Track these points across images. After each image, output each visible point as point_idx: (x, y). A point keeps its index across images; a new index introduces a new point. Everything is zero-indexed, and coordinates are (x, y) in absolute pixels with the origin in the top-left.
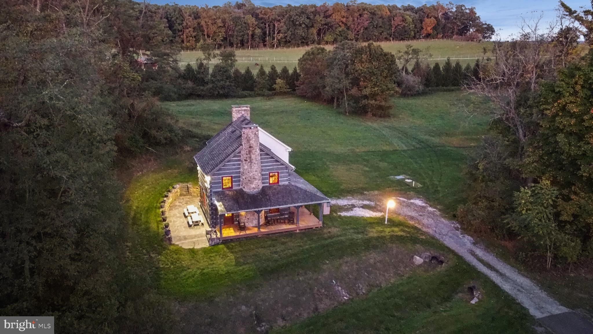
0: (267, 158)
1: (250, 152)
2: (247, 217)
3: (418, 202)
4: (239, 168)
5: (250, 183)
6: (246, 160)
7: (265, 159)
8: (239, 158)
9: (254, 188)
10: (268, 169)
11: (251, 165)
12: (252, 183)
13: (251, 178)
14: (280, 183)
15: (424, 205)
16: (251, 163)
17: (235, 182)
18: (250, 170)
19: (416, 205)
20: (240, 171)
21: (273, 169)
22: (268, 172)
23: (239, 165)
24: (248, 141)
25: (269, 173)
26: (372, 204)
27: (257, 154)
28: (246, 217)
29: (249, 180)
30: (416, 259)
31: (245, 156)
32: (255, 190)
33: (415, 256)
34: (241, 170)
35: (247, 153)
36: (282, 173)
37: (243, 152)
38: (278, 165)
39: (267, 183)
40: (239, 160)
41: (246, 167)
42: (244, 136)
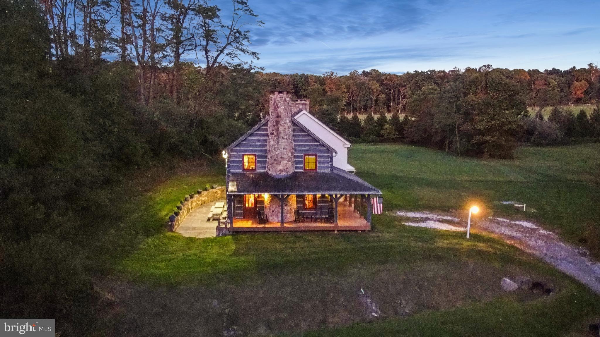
0: (302, 136)
1: (277, 122)
2: (272, 209)
3: (527, 224)
4: (266, 145)
5: (277, 164)
6: (272, 134)
7: (299, 136)
8: (266, 133)
9: (281, 171)
10: (303, 150)
11: (278, 139)
12: (278, 163)
13: (277, 157)
14: (318, 170)
15: (534, 227)
16: (278, 137)
17: (259, 162)
18: (276, 146)
19: (523, 227)
20: (266, 149)
21: (308, 150)
22: (303, 154)
23: (266, 141)
24: (276, 108)
25: (305, 155)
26: (456, 219)
27: (287, 126)
28: (270, 209)
29: (275, 160)
30: (504, 281)
31: (272, 128)
32: (283, 174)
33: (504, 278)
34: (268, 148)
35: (274, 124)
36: (320, 156)
37: (270, 124)
38: (317, 146)
39: (301, 168)
40: (267, 135)
41: (272, 142)
42: (272, 102)
